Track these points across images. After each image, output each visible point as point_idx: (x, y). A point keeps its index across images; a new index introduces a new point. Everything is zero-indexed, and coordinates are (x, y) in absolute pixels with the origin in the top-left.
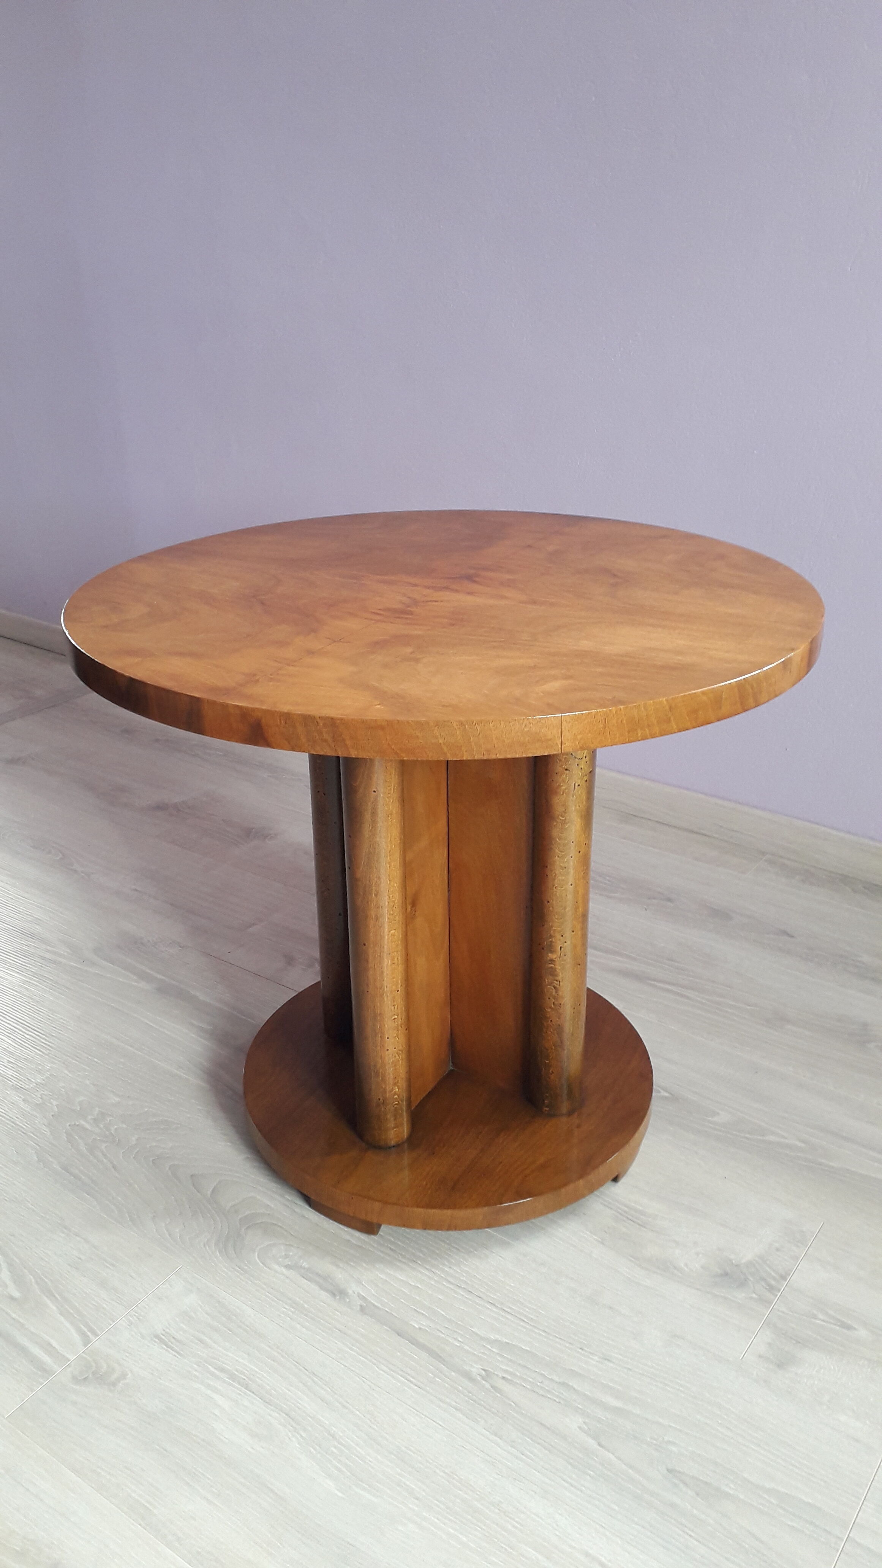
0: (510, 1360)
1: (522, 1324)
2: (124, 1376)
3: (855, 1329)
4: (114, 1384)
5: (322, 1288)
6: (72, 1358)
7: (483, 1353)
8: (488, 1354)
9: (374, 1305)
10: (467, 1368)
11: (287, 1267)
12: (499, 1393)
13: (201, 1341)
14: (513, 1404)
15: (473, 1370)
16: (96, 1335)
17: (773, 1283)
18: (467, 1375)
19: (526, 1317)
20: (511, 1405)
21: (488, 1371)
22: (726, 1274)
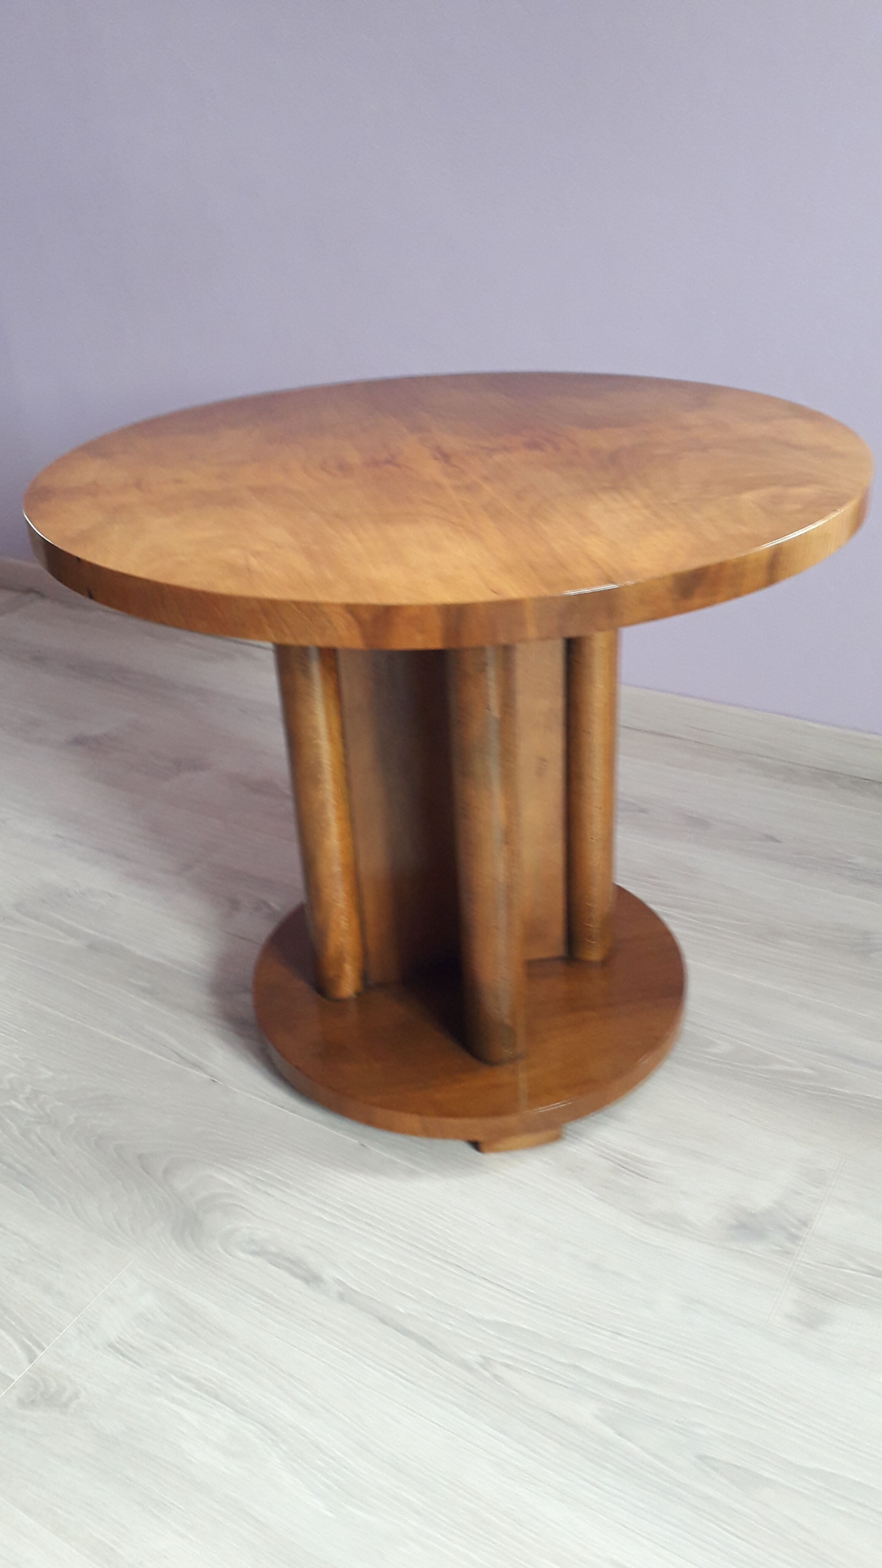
0: (510, 1343)
1: (519, 1299)
2: (76, 1395)
4: (66, 1405)
5: (294, 1275)
6: (16, 1378)
7: (479, 1337)
8: (484, 1337)
9: (352, 1289)
10: (463, 1356)
11: (254, 1253)
12: (501, 1383)
13: (162, 1347)
15: (470, 1357)
16: (42, 1349)
17: (793, 1230)
18: (464, 1365)
19: (523, 1291)
20: (516, 1395)
21: (486, 1357)
22: (741, 1226)
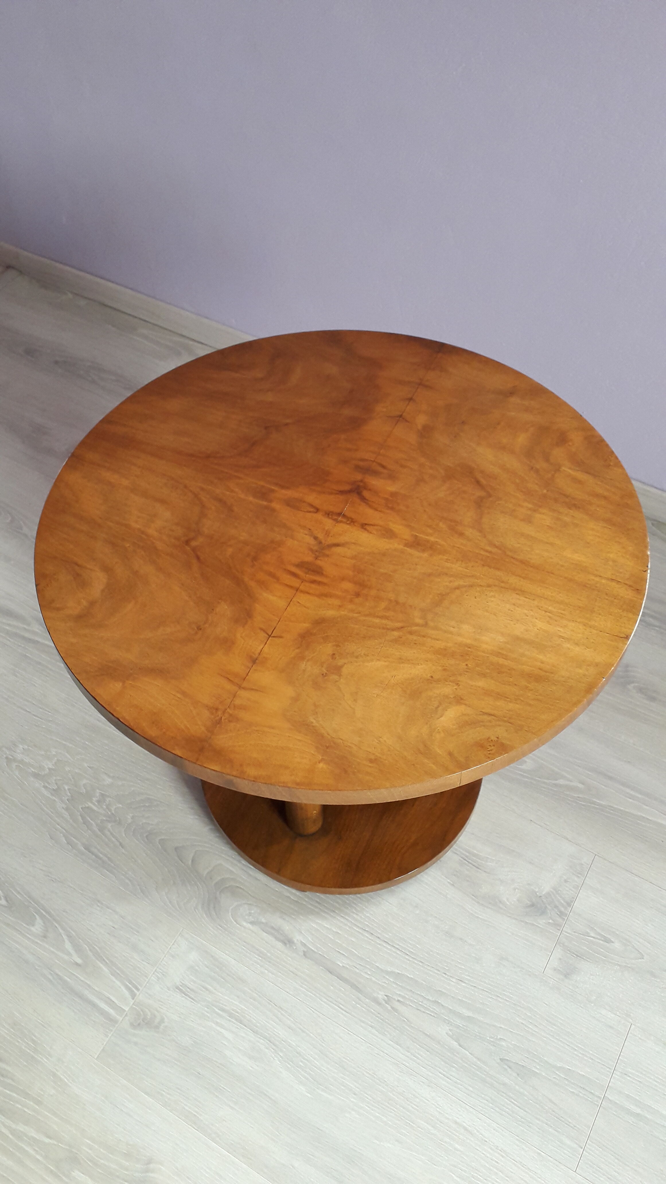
0: (401, 986)
1: (407, 957)
2: (162, 1021)
3: (613, 942)
4: (157, 1027)
5: (277, 939)
6: (127, 1009)
7: (385, 982)
8: (387, 982)
9: (312, 950)
10: (375, 995)
11: (252, 923)
12: (397, 1013)
13: (207, 989)
14: (406, 1020)
15: (380, 996)
16: (138, 989)
17: (563, 909)
18: (376, 1001)
19: (409, 951)
20: (404, 1021)
21: (389, 996)
22: (533, 905)
